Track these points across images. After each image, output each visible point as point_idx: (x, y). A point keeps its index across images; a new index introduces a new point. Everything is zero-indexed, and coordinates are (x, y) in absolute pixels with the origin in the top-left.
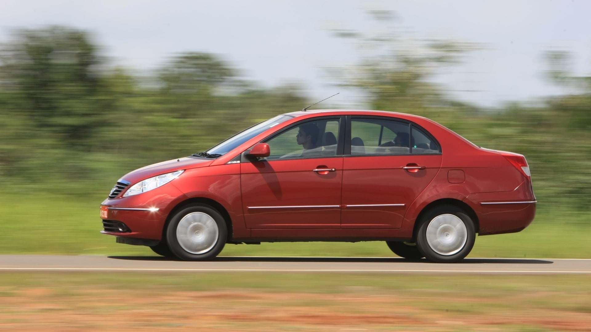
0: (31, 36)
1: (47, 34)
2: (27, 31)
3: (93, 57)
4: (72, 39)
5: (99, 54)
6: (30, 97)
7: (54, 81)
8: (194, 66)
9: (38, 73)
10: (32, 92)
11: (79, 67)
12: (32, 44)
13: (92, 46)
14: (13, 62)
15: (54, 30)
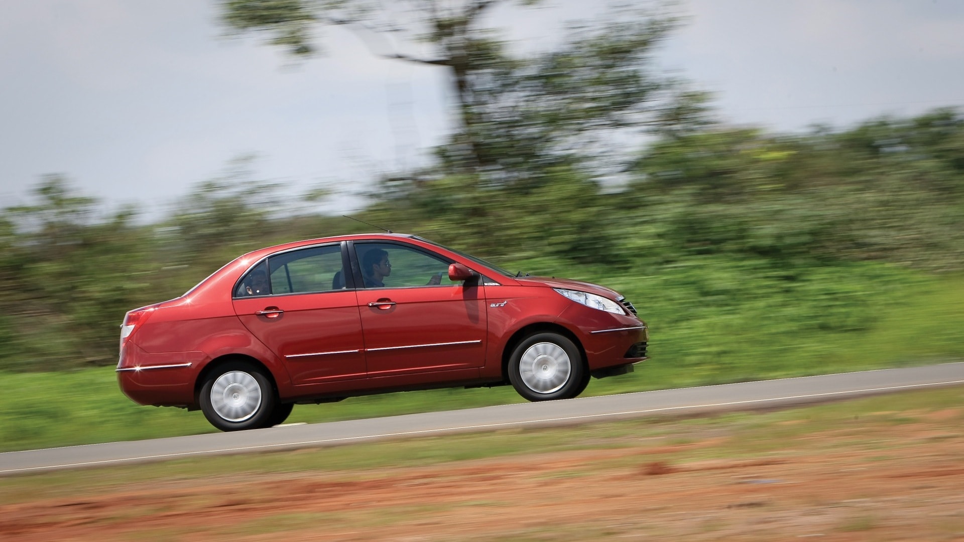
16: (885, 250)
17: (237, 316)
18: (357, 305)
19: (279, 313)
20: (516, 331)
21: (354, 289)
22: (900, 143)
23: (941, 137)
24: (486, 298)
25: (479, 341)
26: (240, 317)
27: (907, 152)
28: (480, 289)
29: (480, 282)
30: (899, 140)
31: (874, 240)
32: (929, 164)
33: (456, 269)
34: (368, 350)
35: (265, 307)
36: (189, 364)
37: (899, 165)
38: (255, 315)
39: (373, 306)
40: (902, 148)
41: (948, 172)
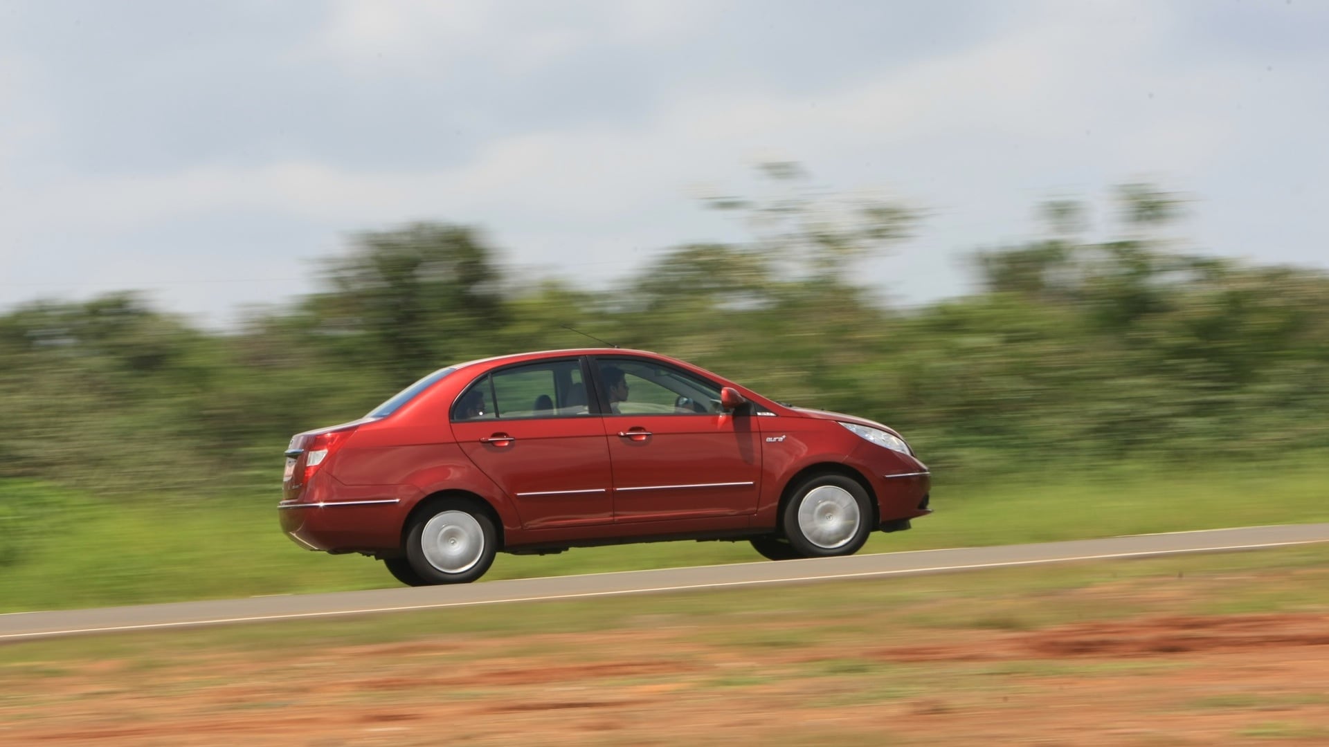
0: (380, 242)
1: (407, 238)
2: (376, 235)
3: (485, 267)
4: (448, 241)
5: (492, 262)
6: (391, 339)
7: (425, 312)
8: (698, 267)
9: (399, 300)
10: (391, 331)
11: (459, 287)
12: (386, 254)
13: (482, 250)
14: (358, 287)
15: (418, 230)
16: (36, 465)
17: (457, 443)
18: (604, 434)
19: (510, 441)
20: (797, 471)
21: (599, 414)
22: (68, 335)
23: (114, 328)
24: (761, 430)
25: (752, 483)
26: (461, 445)
27: (75, 347)
28: (753, 419)
29: (752, 410)
30: (66, 330)
31: (22, 453)
32: (98, 361)
33: (730, 394)
34: (618, 489)
35: (492, 434)
36: (397, 500)
37: (60, 362)
38: (480, 444)
39: (626, 436)
40: (70, 341)
41: (126, 373)
